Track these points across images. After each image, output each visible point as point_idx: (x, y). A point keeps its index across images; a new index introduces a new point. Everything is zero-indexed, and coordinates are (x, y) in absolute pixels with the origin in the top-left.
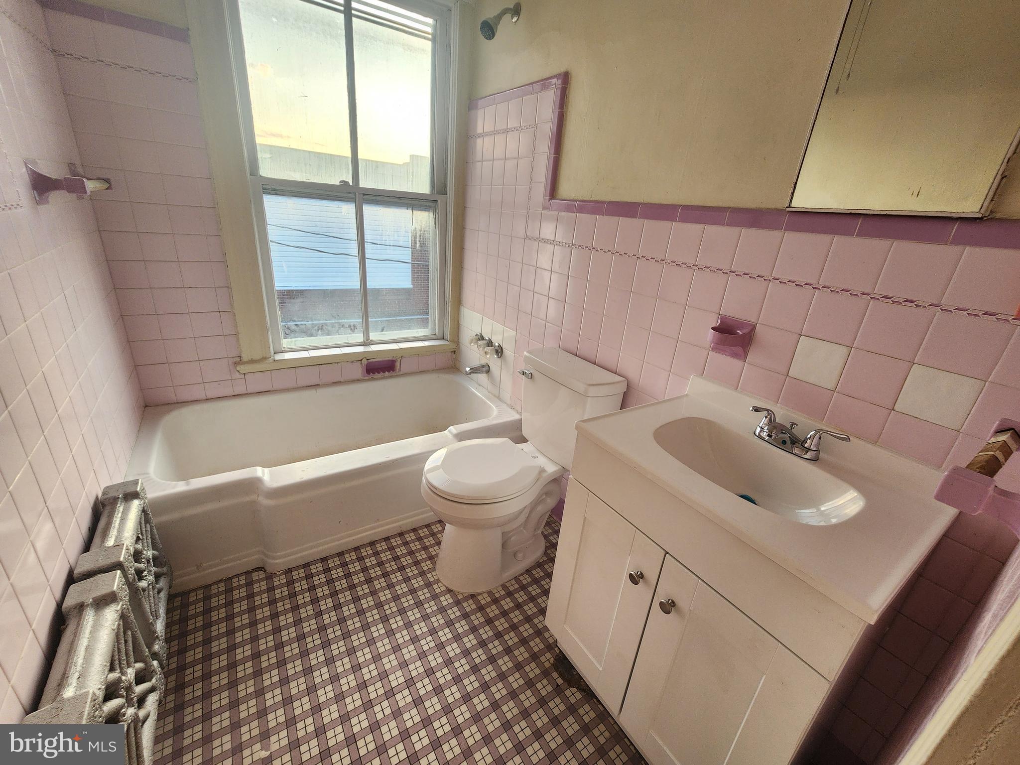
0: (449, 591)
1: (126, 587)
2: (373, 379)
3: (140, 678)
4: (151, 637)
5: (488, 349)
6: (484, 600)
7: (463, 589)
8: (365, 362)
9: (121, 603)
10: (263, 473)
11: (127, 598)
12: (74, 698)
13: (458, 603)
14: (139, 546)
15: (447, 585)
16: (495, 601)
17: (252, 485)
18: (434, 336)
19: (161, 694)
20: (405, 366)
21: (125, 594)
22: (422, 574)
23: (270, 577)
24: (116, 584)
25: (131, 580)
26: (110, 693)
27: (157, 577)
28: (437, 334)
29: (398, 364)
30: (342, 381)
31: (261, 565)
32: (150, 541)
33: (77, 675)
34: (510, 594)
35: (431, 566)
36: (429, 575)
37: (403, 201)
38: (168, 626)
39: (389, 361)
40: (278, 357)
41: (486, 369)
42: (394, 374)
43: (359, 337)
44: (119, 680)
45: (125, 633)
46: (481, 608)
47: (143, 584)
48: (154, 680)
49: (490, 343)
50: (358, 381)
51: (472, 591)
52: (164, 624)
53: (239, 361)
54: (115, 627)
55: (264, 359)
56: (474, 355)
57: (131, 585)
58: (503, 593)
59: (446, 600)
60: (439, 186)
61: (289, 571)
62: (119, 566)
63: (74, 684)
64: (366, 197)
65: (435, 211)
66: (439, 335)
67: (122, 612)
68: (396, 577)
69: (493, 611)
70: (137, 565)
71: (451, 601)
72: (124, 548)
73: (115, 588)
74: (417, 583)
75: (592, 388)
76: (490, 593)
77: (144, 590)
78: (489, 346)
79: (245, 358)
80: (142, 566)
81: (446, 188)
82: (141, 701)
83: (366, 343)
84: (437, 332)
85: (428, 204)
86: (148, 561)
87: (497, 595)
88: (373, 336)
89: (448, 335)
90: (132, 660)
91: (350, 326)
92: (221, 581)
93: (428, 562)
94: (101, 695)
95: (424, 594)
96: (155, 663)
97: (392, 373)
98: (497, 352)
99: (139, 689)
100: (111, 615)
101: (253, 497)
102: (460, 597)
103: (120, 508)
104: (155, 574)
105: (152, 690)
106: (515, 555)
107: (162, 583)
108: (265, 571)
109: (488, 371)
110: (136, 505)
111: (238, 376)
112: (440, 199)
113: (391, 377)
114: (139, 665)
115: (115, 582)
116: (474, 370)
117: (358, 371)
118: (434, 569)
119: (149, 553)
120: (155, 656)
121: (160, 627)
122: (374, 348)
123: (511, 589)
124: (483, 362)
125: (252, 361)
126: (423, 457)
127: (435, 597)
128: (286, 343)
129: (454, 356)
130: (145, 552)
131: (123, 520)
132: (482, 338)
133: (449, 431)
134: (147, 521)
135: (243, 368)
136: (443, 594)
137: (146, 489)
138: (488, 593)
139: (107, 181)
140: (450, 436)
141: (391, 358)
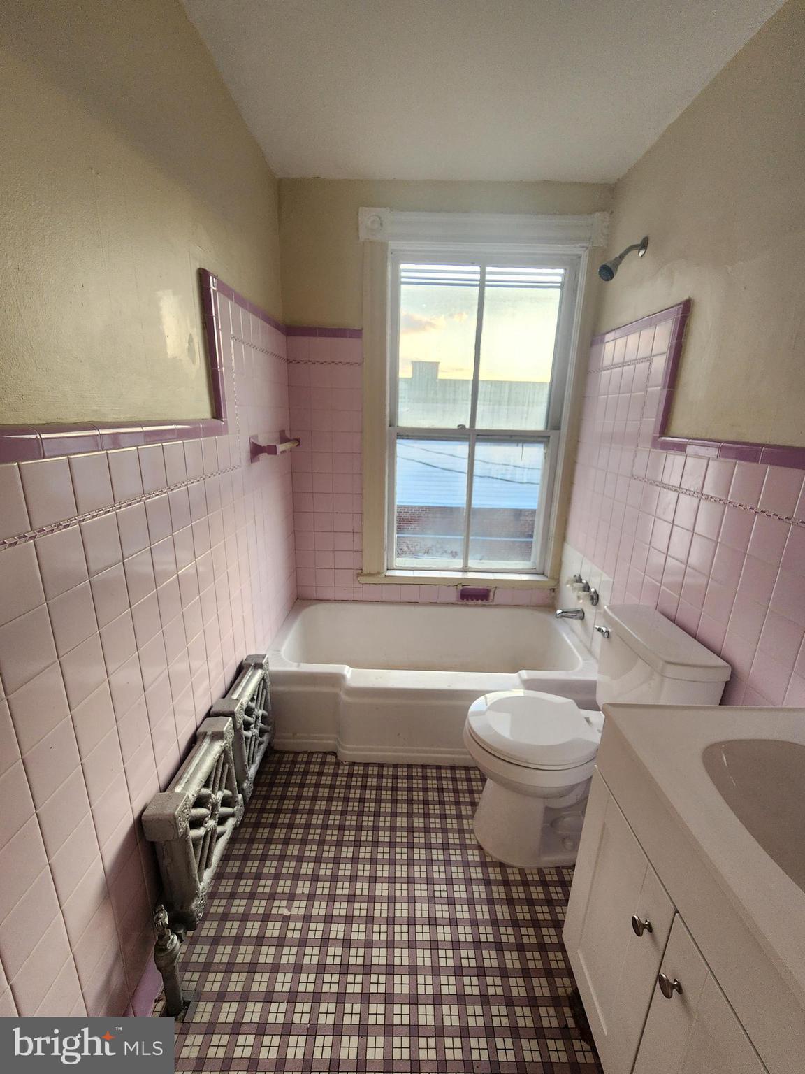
0: (480, 848)
1: (232, 731)
2: (466, 605)
3: (226, 802)
4: (242, 776)
5: (583, 594)
6: (514, 875)
7: (495, 854)
8: (460, 587)
9: (225, 742)
10: (347, 671)
11: (231, 740)
12: (179, 794)
13: (484, 864)
14: (253, 705)
15: (479, 839)
16: (525, 883)
17: (337, 679)
18: (534, 570)
19: (237, 821)
20: (498, 597)
21: (230, 736)
22: (459, 817)
23: (338, 764)
24: (226, 727)
25: (238, 728)
26: (200, 802)
27: (262, 733)
28: (537, 569)
29: (491, 594)
30: (438, 602)
31: (334, 750)
32: (263, 703)
33: (186, 780)
34: (544, 884)
35: (470, 813)
36: (465, 822)
37: (514, 438)
38: (259, 773)
39: (483, 589)
40: (390, 573)
41: (580, 615)
42: (487, 604)
43: (459, 563)
44: (209, 796)
45: (224, 764)
46: (506, 883)
47: (249, 734)
48: (235, 808)
49: (587, 588)
50: (453, 604)
51: (503, 860)
52: (256, 769)
53: (360, 573)
54: (216, 757)
55: (379, 573)
56: (572, 598)
57: (237, 731)
58: (537, 878)
59: (474, 855)
60: (554, 422)
61: (353, 764)
62: (232, 714)
63: (183, 786)
64: (479, 437)
65: (546, 446)
66: (539, 569)
67: (225, 748)
68: (434, 809)
69: (518, 893)
70: (246, 717)
71: (477, 859)
72: (240, 703)
73: (225, 729)
74: (451, 824)
75: (669, 666)
76: (522, 871)
77: (247, 738)
78: (584, 591)
79: (365, 572)
80: (251, 720)
81: (559, 422)
82: (222, 820)
83: (465, 570)
84: (537, 567)
85: (540, 439)
86: (257, 718)
87: (529, 878)
88: (472, 563)
89: (548, 572)
90: (224, 786)
91: (452, 552)
92: (306, 752)
93: (469, 808)
94: (192, 800)
95: (453, 839)
96: (240, 796)
97: (485, 602)
98: (592, 598)
99: (223, 810)
100: (217, 747)
101: (336, 690)
102: (488, 859)
103: (250, 673)
104: (260, 729)
105: (233, 815)
106: (564, 839)
107: (265, 738)
108: (336, 757)
109: (582, 618)
110: (260, 673)
111: (357, 585)
112: (553, 434)
113: (484, 606)
114: (228, 792)
115: (226, 725)
116: (566, 614)
117: (453, 595)
118: (472, 817)
119: (260, 712)
120: (241, 791)
121: (252, 771)
122: (471, 575)
123: (548, 878)
124: (579, 607)
125: (370, 575)
126: (472, 695)
127: (463, 846)
128: (398, 562)
129: (553, 594)
130: (256, 710)
131: (248, 682)
132: (579, 580)
133: (520, 676)
134: (265, 687)
135: (363, 579)
136: (472, 847)
137: (270, 663)
138: (519, 869)
139: (298, 440)
140: (518, 682)
141: (485, 587)
